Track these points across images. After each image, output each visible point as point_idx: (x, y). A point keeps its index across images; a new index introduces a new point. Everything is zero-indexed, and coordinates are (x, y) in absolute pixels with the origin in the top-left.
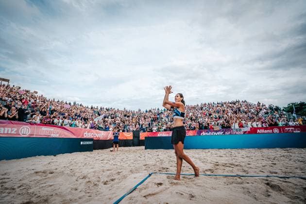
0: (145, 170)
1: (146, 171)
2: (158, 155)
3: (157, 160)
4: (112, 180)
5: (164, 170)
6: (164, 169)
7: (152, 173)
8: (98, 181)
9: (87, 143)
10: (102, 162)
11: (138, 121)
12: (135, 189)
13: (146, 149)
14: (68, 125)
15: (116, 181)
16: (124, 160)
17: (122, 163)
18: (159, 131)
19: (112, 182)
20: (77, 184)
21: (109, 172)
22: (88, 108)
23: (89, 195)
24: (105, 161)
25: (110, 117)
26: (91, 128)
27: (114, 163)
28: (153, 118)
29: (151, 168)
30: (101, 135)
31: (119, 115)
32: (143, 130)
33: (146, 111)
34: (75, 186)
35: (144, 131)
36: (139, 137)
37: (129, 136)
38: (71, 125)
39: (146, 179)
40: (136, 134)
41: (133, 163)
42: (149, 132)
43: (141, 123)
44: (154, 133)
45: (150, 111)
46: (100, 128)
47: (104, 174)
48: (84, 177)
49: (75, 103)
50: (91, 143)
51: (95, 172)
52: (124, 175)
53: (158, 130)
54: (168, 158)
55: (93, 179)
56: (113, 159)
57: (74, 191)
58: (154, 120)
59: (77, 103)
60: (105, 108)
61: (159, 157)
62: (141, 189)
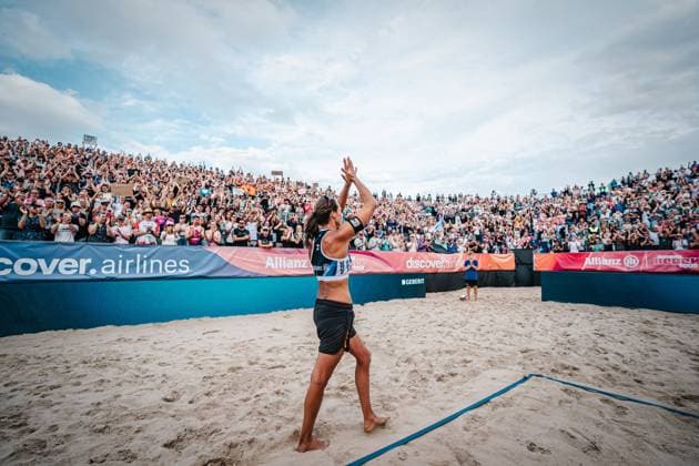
0: (519, 363)
1: (520, 368)
2: (570, 324)
3: (561, 339)
4: (452, 375)
5: (565, 371)
6: (567, 368)
7: (531, 375)
8: (429, 372)
9: (414, 282)
10: (439, 329)
11: (528, 222)
12: (486, 401)
13: (544, 299)
14: (377, 249)
15: (459, 378)
16: (483, 330)
17: (478, 338)
18: (591, 250)
19: (452, 380)
20: (397, 372)
21: (448, 357)
22: (410, 200)
23: (413, 394)
24: (447, 330)
25: (458, 218)
26: (420, 249)
27: (462, 336)
28: (574, 213)
29: (534, 361)
30: (441, 263)
31: (479, 209)
32: (544, 245)
33: (554, 194)
34: (395, 375)
35: (547, 250)
36: (532, 264)
37: (505, 261)
38: (382, 247)
39: (514, 385)
40: (523, 258)
41: (501, 341)
42: (558, 251)
43: (537, 228)
44: (575, 255)
45: (566, 192)
46: (436, 249)
47: (440, 359)
48: (408, 361)
49: (384, 194)
50: (420, 281)
51: (424, 352)
52: (474, 368)
53: (588, 248)
54: (594, 337)
55: (423, 367)
56: (462, 324)
57: (394, 383)
58: (576, 217)
59: (388, 193)
60: (446, 196)
61: (570, 330)
62: (496, 406)
